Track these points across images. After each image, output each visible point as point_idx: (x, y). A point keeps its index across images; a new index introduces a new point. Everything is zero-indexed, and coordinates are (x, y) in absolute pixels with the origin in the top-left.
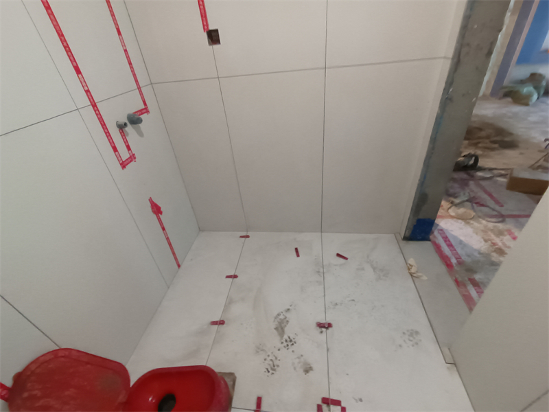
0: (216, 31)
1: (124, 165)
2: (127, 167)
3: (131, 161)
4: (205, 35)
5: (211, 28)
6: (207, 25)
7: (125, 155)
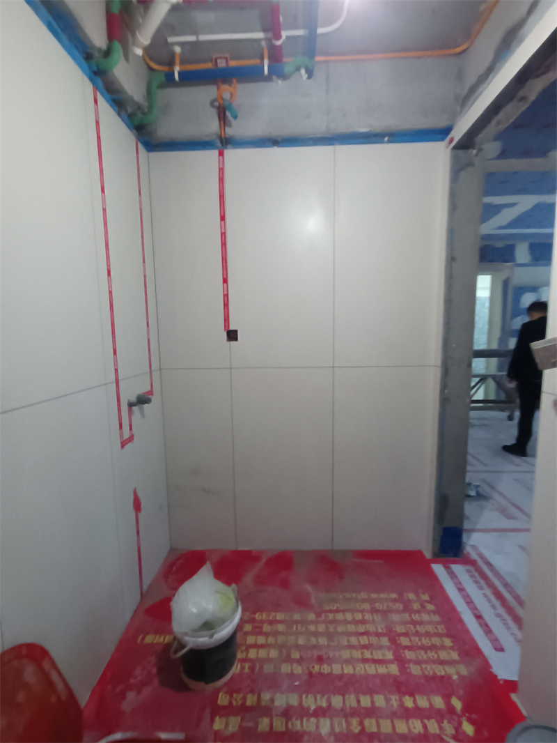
0: (236, 332)
1: (123, 445)
2: (126, 447)
3: (130, 441)
4: (225, 334)
5: (232, 328)
6: (229, 327)
7: (126, 435)
